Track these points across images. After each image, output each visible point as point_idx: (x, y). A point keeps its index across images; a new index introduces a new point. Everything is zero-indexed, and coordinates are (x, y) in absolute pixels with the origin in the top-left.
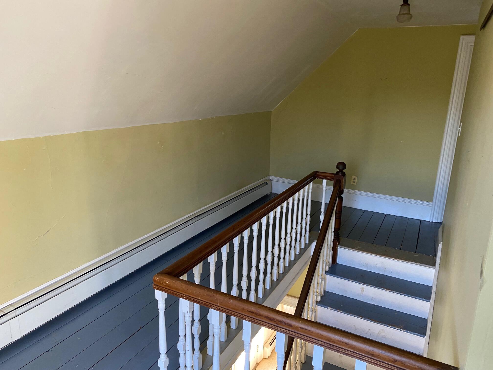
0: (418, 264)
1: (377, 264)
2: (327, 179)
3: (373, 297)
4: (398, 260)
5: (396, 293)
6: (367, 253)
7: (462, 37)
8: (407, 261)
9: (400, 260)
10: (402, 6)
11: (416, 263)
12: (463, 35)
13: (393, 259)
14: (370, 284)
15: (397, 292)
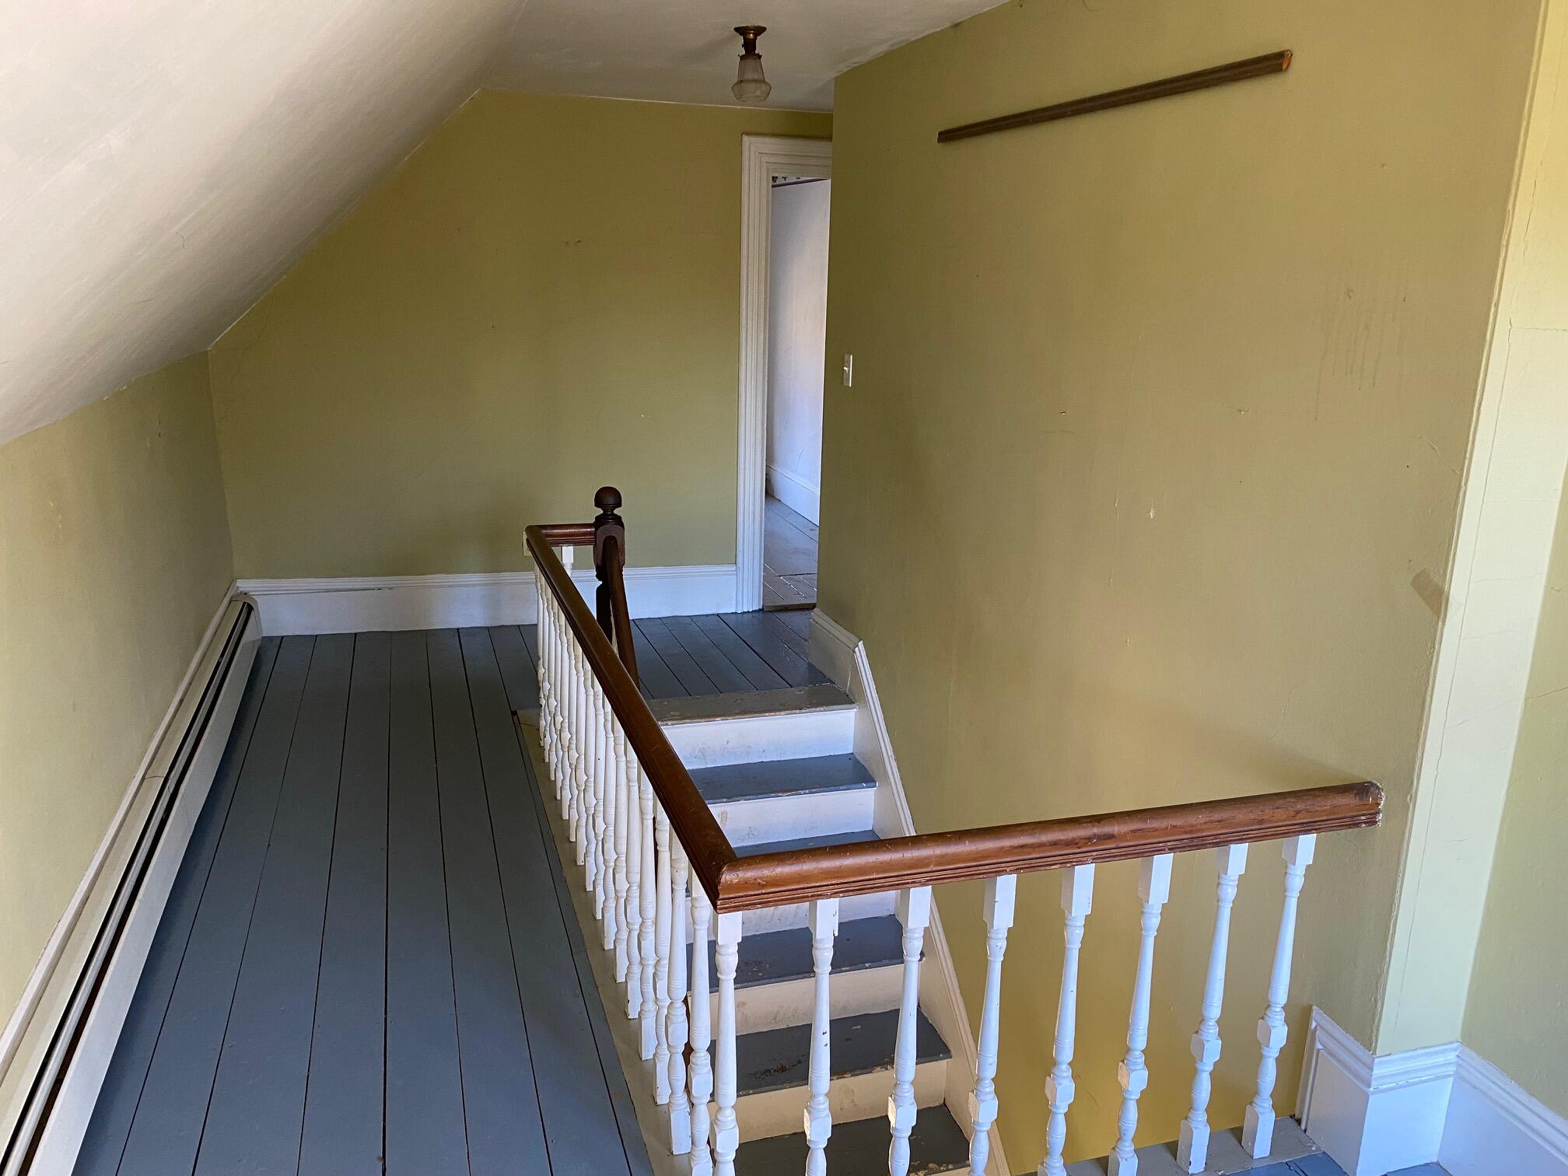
0: (822, 709)
1: (727, 742)
2: (575, 543)
3: (750, 828)
4: (778, 713)
5: (805, 794)
6: (704, 720)
7: (746, 139)
8: (798, 711)
9: (783, 713)
10: (742, 58)
11: (817, 709)
12: (748, 134)
13: (767, 714)
14: (742, 795)
15: (807, 791)
